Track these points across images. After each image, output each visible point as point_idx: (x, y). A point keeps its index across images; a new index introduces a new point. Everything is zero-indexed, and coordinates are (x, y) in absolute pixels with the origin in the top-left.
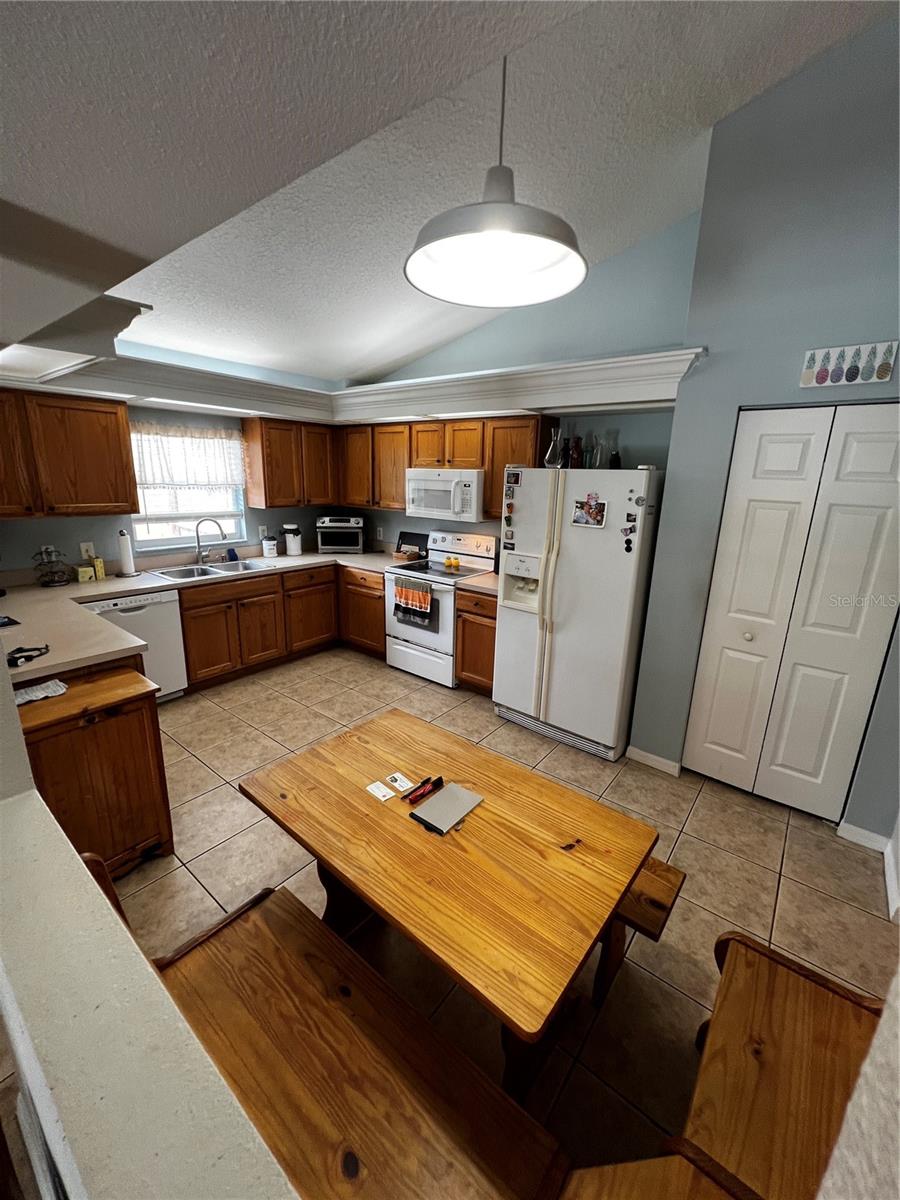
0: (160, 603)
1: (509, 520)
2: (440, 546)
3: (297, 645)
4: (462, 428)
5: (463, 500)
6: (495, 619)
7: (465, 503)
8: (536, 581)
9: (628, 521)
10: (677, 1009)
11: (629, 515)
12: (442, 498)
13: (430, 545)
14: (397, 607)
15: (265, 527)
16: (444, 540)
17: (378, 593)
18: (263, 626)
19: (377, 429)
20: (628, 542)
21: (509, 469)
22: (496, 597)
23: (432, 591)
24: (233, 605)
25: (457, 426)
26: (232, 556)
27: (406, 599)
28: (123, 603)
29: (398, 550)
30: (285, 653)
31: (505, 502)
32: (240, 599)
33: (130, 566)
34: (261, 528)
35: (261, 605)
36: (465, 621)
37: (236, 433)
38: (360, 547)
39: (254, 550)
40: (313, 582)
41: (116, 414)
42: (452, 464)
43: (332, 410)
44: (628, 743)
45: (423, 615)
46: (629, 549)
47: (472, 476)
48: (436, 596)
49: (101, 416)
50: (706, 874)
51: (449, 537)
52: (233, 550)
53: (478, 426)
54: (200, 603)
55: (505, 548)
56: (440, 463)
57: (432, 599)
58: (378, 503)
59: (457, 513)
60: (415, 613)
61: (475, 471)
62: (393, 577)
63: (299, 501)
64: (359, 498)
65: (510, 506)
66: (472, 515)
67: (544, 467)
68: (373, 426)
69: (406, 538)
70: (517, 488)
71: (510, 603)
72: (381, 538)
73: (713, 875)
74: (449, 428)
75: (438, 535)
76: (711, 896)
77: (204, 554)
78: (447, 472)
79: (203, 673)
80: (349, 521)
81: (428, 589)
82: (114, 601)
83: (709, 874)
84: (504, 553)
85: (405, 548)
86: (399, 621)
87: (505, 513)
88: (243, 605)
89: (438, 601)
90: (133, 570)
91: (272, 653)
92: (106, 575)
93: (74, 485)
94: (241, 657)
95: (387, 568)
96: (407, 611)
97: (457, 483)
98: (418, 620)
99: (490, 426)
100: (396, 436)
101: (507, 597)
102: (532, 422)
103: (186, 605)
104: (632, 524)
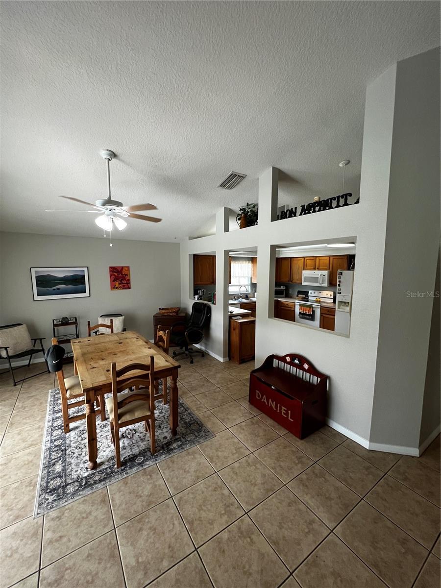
1: (339, 285)
2: (313, 295)
4: (322, 259)
5: (323, 280)
6: (335, 315)
7: (323, 282)
8: (349, 303)
12: (316, 279)
13: (309, 294)
14: (300, 313)
16: (314, 293)
17: (292, 309)
19: (292, 259)
21: (339, 271)
22: (335, 309)
23: (313, 307)
25: (320, 258)
26: (247, 296)
27: (303, 310)
29: (297, 296)
31: (338, 280)
36: (324, 317)
37: (250, 262)
38: (284, 295)
39: (252, 295)
42: (319, 269)
45: (309, 315)
47: (326, 273)
48: (314, 309)
51: (316, 292)
53: (328, 258)
55: (338, 293)
56: (315, 269)
57: (313, 310)
58: (292, 281)
59: (320, 284)
60: (306, 315)
61: (327, 271)
62: (299, 304)
64: (284, 280)
65: (339, 281)
66: (326, 285)
67: (350, 270)
68: (291, 258)
69: (300, 292)
70: (341, 276)
71: (339, 310)
72: (290, 293)
74: (317, 258)
75: (313, 292)
77: (241, 296)
78: (317, 272)
80: (281, 287)
81: (311, 307)
84: (338, 295)
85: (299, 296)
86: (300, 318)
87: (338, 283)
89: (314, 311)
95: (296, 301)
96: (303, 314)
97: (321, 275)
98: (307, 317)
99: (332, 258)
100: (299, 261)
101: (339, 308)
102: (346, 257)
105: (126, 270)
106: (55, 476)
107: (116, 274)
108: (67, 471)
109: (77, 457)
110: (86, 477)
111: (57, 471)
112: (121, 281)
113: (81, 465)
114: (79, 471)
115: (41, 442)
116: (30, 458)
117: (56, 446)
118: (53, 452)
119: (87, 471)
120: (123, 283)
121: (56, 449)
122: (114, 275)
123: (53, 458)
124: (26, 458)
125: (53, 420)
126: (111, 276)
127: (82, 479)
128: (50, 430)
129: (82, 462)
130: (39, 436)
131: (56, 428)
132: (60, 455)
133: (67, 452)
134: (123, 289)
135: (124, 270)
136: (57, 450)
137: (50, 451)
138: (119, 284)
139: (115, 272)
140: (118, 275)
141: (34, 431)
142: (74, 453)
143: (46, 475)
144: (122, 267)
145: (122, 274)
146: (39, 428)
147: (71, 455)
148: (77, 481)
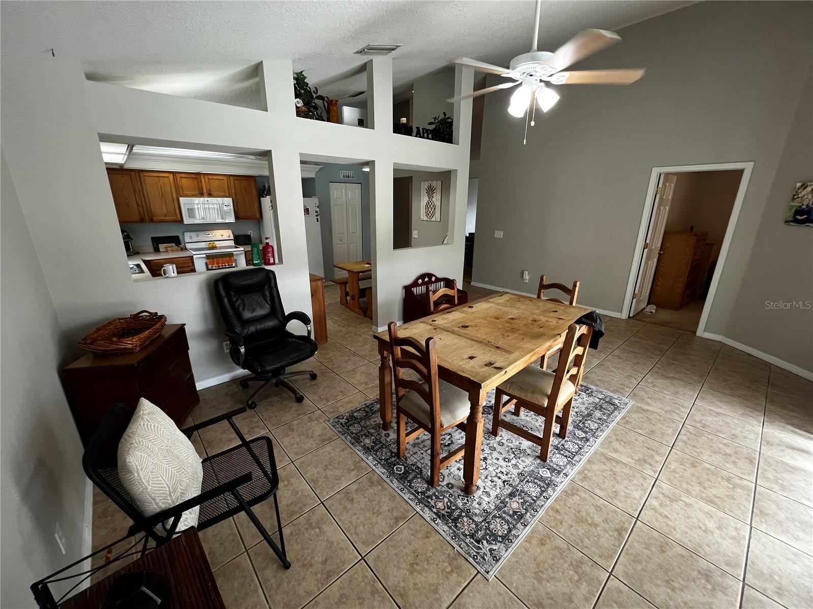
16: (197, 236)
42: (211, 195)
47: (229, 201)
51: (201, 234)
56: (203, 195)
58: (152, 219)
75: (192, 234)
99: (232, 179)
106: (604, 411)
108: (594, 406)
109: (577, 408)
110: (585, 392)
111: (601, 413)
113: (580, 400)
114: (585, 399)
115: (595, 453)
116: (616, 445)
117: (586, 433)
118: (592, 430)
119: (580, 394)
121: (587, 430)
123: (596, 425)
124: (621, 449)
125: (559, 472)
127: (588, 394)
128: (576, 458)
129: (577, 402)
130: (594, 464)
131: (567, 453)
132: (589, 422)
133: (581, 419)
136: (587, 428)
137: (595, 433)
141: (594, 478)
142: (576, 413)
143: (611, 416)
146: (585, 478)
147: (581, 413)
148: (592, 395)
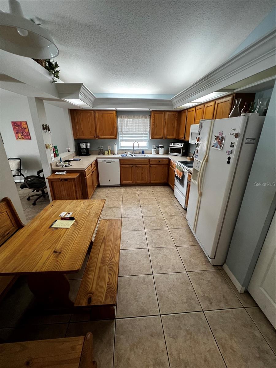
0: (115, 162)
1: (198, 145)
3: (152, 182)
4: (209, 105)
9: (231, 147)
10: (105, 350)
11: (232, 143)
15: (154, 145)
18: (142, 173)
19: (188, 110)
20: (229, 158)
24: (134, 166)
25: (207, 105)
26: (143, 153)
27: (177, 173)
28: (107, 160)
30: (148, 183)
32: (136, 164)
33: (116, 152)
34: (153, 145)
35: (143, 167)
37: (148, 116)
39: (149, 151)
40: (160, 163)
41: (113, 113)
43: (172, 105)
44: (225, 263)
45: (180, 180)
46: (229, 163)
48: (184, 173)
49: (110, 114)
50: (188, 334)
52: (143, 151)
53: (213, 104)
54: (125, 164)
57: (183, 175)
62: (176, 165)
63: (162, 137)
64: (181, 136)
65: (199, 138)
70: (201, 130)
71: (193, 180)
72: (191, 152)
73: (190, 338)
74: (205, 106)
76: (176, 342)
77: (135, 151)
79: (124, 182)
80: (179, 145)
81: (182, 171)
82: (105, 160)
83: (189, 336)
86: (176, 181)
88: (136, 166)
90: (117, 153)
91: (144, 182)
92: (111, 154)
93: (104, 132)
94: (135, 180)
99: (217, 103)
100: (192, 112)
101: (193, 178)
102: (231, 98)
103: (121, 164)
104: (232, 148)
105: (24, 125)
107: (17, 128)
112: (22, 133)
120: (24, 135)
122: (16, 128)
126: (14, 129)
134: (25, 139)
135: (22, 124)
138: (21, 135)
139: (16, 126)
140: (19, 128)
144: (21, 122)
145: (22, 128)
